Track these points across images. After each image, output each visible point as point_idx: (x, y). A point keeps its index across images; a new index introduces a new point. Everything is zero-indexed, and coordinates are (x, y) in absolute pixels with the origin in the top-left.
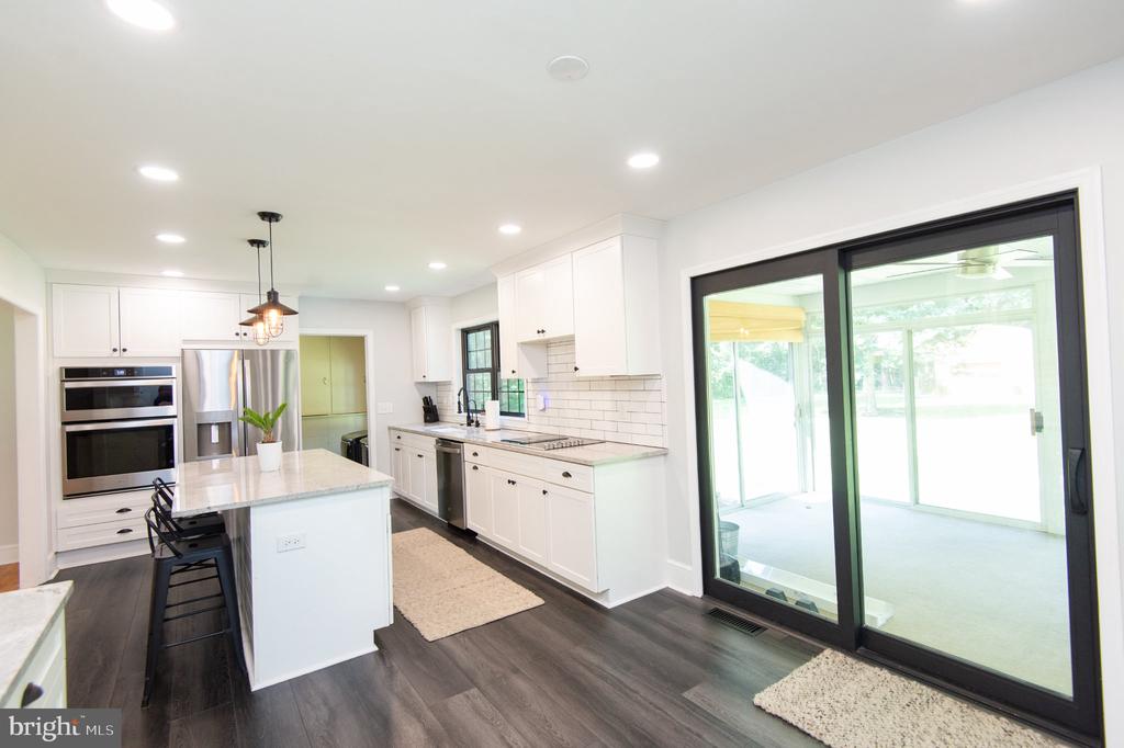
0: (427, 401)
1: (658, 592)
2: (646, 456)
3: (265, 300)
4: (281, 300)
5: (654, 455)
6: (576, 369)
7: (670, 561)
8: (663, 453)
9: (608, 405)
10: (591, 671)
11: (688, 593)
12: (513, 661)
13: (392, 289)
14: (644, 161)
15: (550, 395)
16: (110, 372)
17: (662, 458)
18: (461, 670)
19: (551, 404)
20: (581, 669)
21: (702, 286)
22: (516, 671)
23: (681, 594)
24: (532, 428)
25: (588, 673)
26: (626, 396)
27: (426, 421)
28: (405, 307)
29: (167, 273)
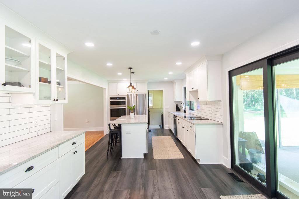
0: (177, 106)
1: (218, 164)
2: (218, 124)
3: (129, 85)
4: (132, 85)
5: (220, 124)
6: (198, 99)
7: (224, 157)
8: (222, 124)
9: (210, 109)
10: (183, 175)
11: (227, 167)
12: (167, 168)
13: (166, 79)
14: (195, 44)
15: (199, 106)
16: (116, 98)
17: (222, 126)
18: (156, 165)
19: (199, 108)
20: (181, 174)
21: (231, 74)
22: (166, 170)
23: (225, 166)
24: (196, 114)
25: (182, 176)
26: (213, 106)
27: (176, 111)
28: (171, 83)
29: (124, 79)
